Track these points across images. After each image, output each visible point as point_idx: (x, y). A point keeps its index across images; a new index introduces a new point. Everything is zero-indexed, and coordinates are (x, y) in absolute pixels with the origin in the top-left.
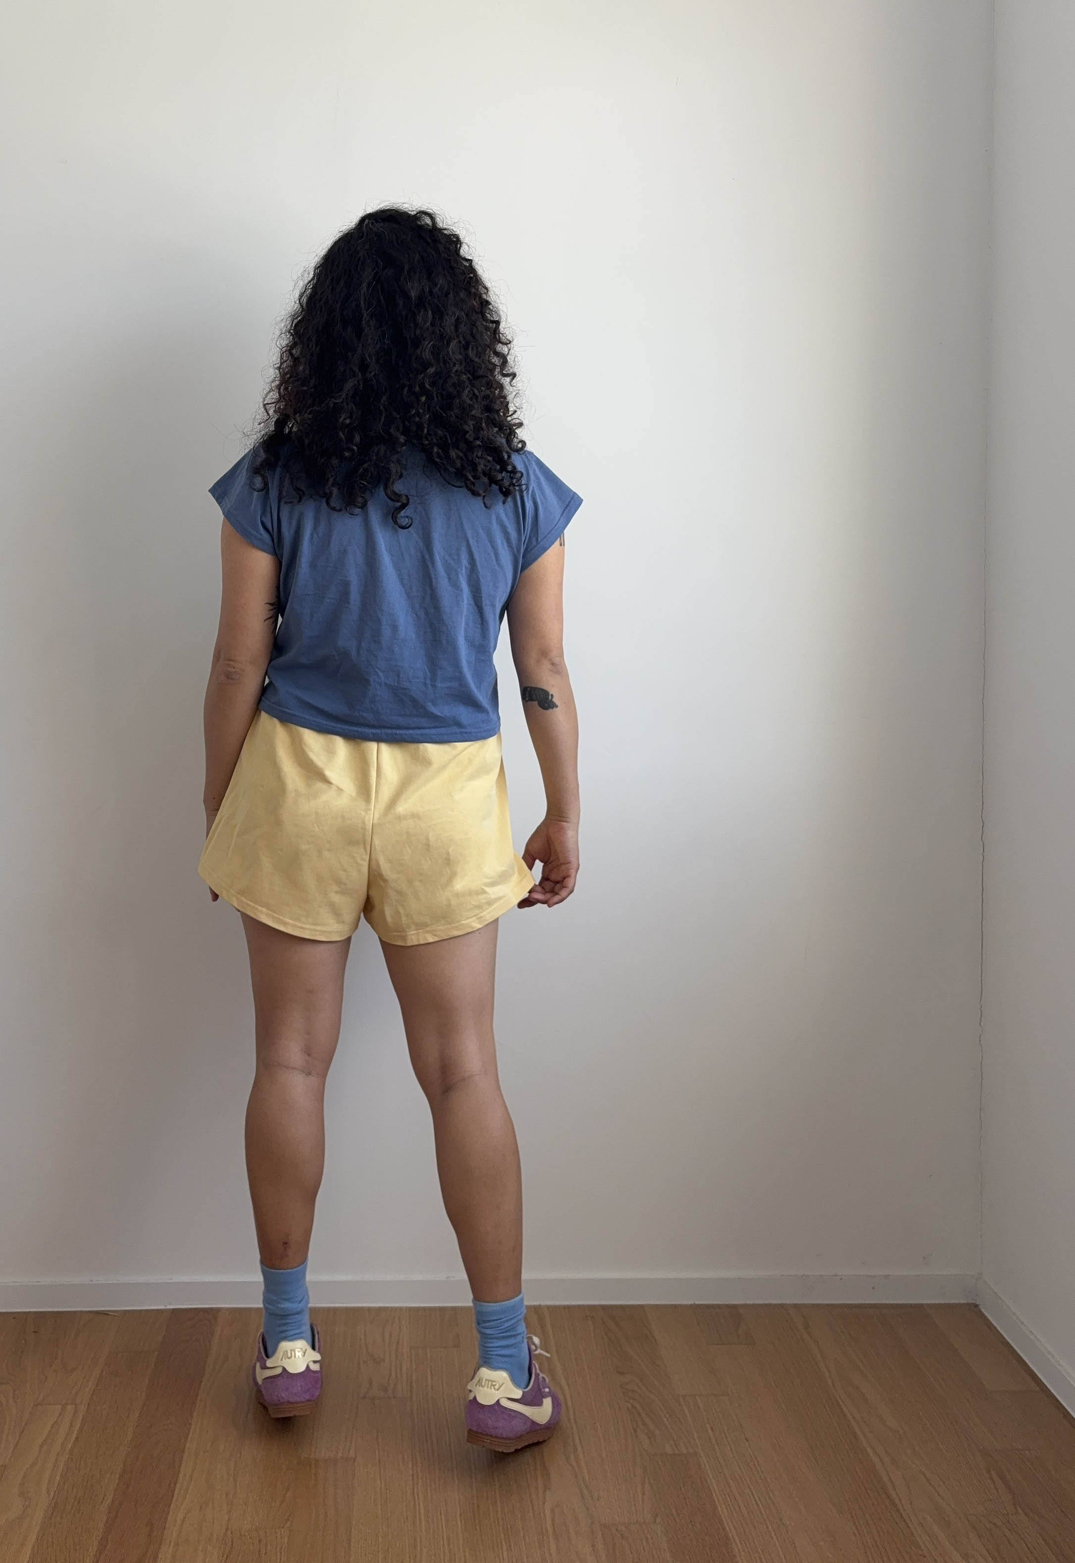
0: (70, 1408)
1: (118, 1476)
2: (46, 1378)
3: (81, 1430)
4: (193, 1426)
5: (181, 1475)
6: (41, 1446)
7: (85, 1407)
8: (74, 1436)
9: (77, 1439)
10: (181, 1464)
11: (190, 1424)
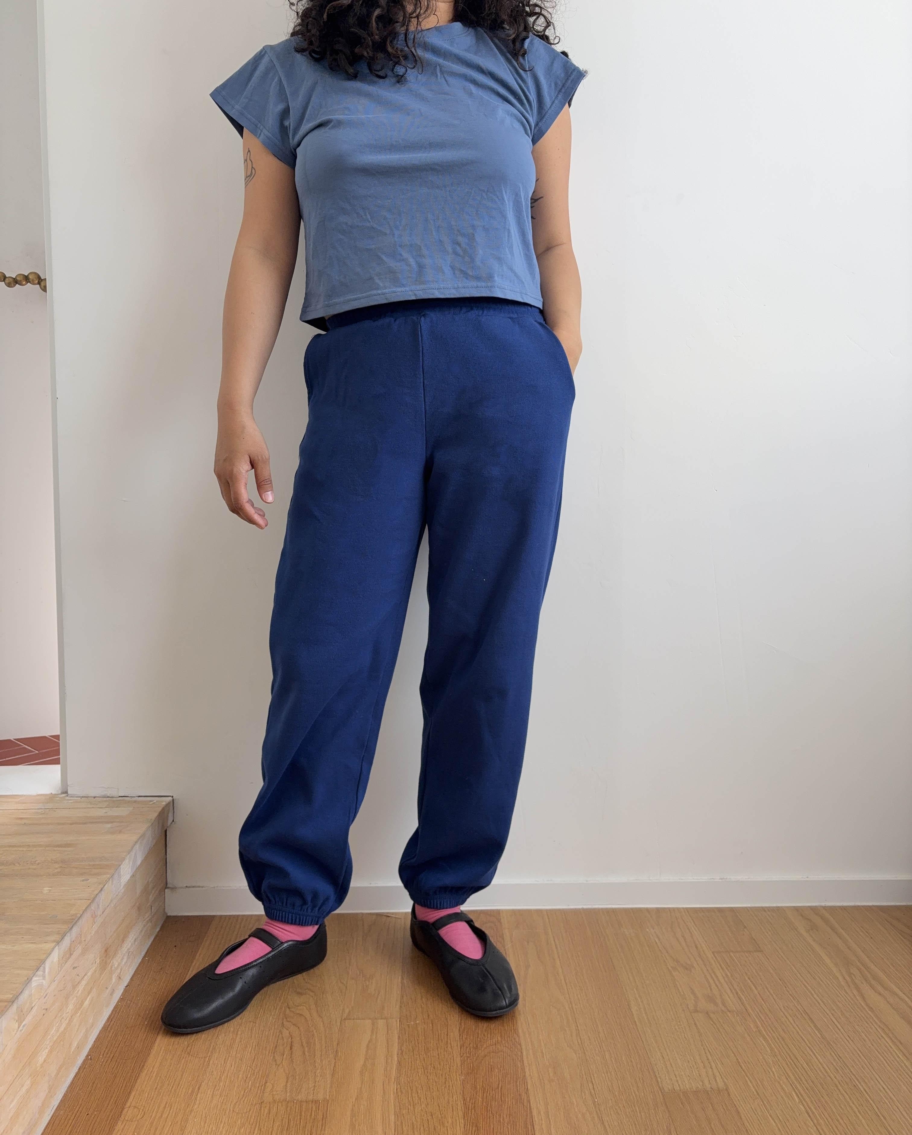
0: (381, 1023)
1: (461, 1114)
2: (346, 988)
3: (401, 1052)
4: (524, 1047)
5: (535, 1113)
6: (362, 1073)
7: (396, 1021)
8: (396, 1058)
9: (399, 1062)
10: (528, 1097)
11: (520, 1044)
